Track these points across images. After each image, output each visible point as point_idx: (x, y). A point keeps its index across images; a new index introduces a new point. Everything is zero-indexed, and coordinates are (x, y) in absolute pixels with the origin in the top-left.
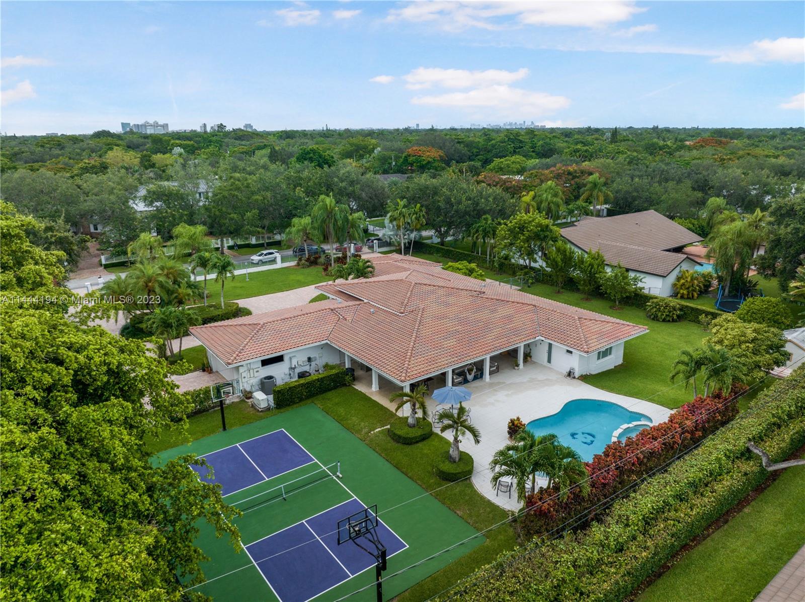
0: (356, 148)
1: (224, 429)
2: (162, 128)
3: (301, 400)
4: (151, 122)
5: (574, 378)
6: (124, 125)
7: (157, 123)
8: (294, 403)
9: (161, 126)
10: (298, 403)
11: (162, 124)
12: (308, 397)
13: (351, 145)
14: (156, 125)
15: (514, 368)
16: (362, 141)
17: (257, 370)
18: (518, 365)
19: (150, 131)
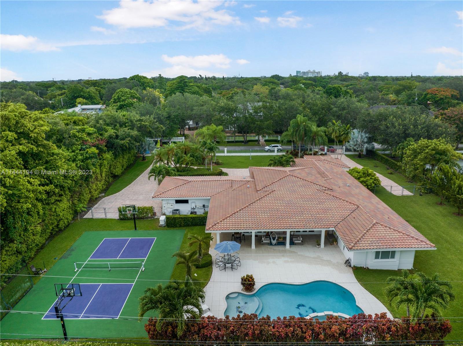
0: (403, 88)
1: (136, 229)
2: (317, 74)
3: (180, 226)
4: (312, 70)
5: (350, 266)
6: (297, 72)
7: (315, 71)
8: (176, 227)
9: (316, 73)
10: (178, 227)
11: (317, 71)
12: (184, 226)
13: (400, 85)
14: (314, 72)
15: (316, 246)
16: (409, 83)
17: (172, 204)
18: (319, 245)
19: (310, 75)
